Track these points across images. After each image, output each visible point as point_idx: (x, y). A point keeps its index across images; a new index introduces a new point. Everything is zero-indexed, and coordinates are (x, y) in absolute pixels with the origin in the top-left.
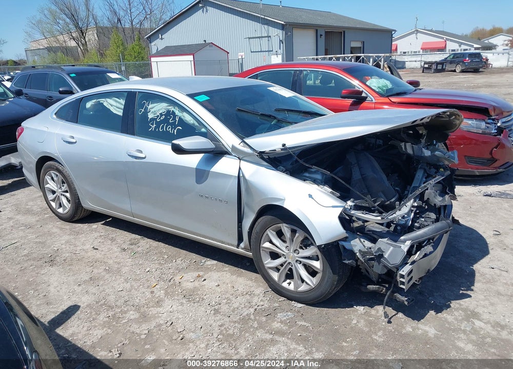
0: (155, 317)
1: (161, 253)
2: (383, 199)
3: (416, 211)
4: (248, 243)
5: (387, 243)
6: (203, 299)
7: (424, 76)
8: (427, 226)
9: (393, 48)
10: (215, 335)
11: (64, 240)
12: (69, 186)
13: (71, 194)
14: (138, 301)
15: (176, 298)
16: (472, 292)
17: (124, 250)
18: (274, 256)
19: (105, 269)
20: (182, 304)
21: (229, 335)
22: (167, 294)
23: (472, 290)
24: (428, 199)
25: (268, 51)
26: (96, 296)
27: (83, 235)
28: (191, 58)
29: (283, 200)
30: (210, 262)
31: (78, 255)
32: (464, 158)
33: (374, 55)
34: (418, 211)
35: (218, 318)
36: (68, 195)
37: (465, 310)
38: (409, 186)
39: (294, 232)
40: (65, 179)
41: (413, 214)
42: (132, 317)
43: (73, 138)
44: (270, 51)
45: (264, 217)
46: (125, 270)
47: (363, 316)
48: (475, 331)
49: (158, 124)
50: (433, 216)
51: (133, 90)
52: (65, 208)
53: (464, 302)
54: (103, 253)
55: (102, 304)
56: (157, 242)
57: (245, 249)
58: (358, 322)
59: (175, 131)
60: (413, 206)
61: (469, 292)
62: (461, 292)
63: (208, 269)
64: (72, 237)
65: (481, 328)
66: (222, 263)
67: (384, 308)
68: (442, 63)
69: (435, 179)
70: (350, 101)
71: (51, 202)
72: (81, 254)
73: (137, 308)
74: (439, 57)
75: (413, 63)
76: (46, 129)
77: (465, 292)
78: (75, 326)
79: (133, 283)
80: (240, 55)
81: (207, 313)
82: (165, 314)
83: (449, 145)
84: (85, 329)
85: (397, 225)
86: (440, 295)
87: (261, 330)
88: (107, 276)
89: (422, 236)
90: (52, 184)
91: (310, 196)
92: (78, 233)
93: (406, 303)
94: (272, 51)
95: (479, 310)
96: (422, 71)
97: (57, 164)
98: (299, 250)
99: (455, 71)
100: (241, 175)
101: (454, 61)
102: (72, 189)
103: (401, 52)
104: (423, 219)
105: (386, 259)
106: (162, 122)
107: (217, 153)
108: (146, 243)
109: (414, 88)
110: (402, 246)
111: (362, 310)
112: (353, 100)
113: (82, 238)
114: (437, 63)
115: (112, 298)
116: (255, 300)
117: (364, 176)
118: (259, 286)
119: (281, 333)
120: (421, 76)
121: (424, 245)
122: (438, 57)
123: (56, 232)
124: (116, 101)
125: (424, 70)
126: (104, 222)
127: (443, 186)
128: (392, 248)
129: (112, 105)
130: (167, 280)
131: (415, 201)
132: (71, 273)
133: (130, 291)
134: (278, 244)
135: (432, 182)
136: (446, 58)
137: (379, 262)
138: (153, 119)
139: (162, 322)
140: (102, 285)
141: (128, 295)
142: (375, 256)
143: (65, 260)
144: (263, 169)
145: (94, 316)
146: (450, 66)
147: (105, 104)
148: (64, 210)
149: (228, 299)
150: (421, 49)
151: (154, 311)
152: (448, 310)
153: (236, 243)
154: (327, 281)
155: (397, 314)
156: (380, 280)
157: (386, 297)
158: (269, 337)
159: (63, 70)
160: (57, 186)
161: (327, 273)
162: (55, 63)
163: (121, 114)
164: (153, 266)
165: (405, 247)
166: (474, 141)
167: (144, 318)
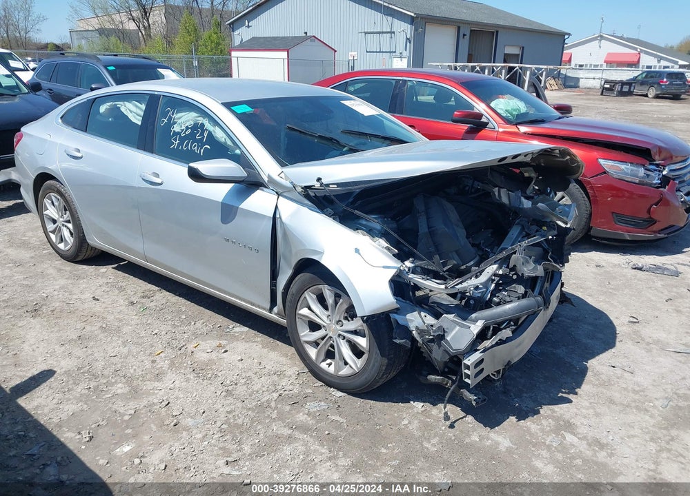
0: (148, 393)
1: (179, 312)
2: (455, 262)
3: (499, 280)
4: (281, 306)
5: (453, 321)
6: (216, 376)
7: (603, 101)
8: (508, 302)
9: (565, 58)
10: (219, 424)
11: (58, 285)
12: (72, 214)
13: (74, 225)
14: (132, 371)
15: (182, 371)
16: (575, 396)
17: (132, 303)
18: (314, 327)
19: (101, 327)
20: (188, 380)
21: (237, 426)
22: (172, 365)
23: (576, 394)
24: (515, 266)
25: (390, 52)
26: (81, 360)
27: (85, 280)
28: (284, 55)
29: (321, 253)
30: (241, 329)
31: (72, 305)
32: (611, 214)
33: (533, 67)
34: (501, 282)
35: (228, 402)
36: (70, 226)
37: (557, 419)
38: (496, 247)
39: (337, 296)
40: (68, 207)
41: (493, 285)
42: (119, 391)
43: (78, 151)
44: (392, 52)
45: (302, 274)
46: (126, 329)
47: (419, 416)
48: (563, 448)
49: (182, 140)
50: (521, 289)
51: (156, 93)
52: (67, 243)
53: (560, 409)
54: (104, 305)
55: (85, 371)
56: (177, 297)
57: (277, 314)
58: (409, 423)
59: (202, 151)
60: (495, 275)
61: (571, 396)
62: (560, 395)
63: (235, 338)
64: (70, 281)
65: (573, 445)
66: (254, 332)
67: (445, 407)
68: (629, 83)
69: (529, 240)
70: (466, 127)
71: (50, 234)
72: (76, 304)
73: (129, 380)
74: (628, 75)
75: (591, 80)
76: (48, 137)
77: (564, 395)
78: (43, 396)
79: (133, 348)
80: (351, 55)
81: (217, 394)
82: (163, 390)
83: (593, 196)
84: (55, 401)
85: (470, 298)
86: (531, 397)
87: (280, 422)
88: (102, 336)
89: (500, 316)
90: (52, 211)
91: (357, 251)
92: (79, 277)
93: (474, 403)
94: (395, 52)
95: (577, 421)
96: (600, 92)
97: (58, 185)
98: (343, 321)
99: (646, 96)
100: (278, 216)
101: (645, 81)
102: (75, 220)
103: (576, 65)
104: (506, 293)
105: (447, 342)
106: (187, 137)
107: (251, 184)
108: (163, 297)
109: (561, 115)
110: (472, 326)
111: (420, 407)
112: (469, 125)
113: (83, 284)
114: (623, 83)
115: (99, 365)
116: (284, 382)
117: (433, 229)
118: (295, 365)
119: (304, 429)
120: (598, 99)
121: (502, 327)
122: (625, 75)
123: (52, 274)
124: (137, 106)
125: (604, 91)
126: (116, 265)
127: (544, 249)
128: (458, 328)
129: (131, 112)
130: (177, 347)
131: (500, 268)
132: (56, 329)
133: (126, 357)
134: (318, 312)
135: (525, 243)
136: (636, 77)
137: (440, 346)
138: (176, 134)
139: (155, 401)
140: (92, 347)
141: (122, 362)
142: (433, 336)
143: (52, 311)
144: (306, 209)
145: (70, 386)
146: (641, 88)
147: (123, 109)
148: (66, 246)
149: (249, 378)
150: (605, 62)
151: (149, 385)
152: (535, 417)
153: (268, 306)
154: (374, 365)
155: (465, 417)
156: (446, 370)
157: (449, 393)
158: (286, 432)
159: (99, 60)
160: (58, 214)
161: (374, 353)
162: (107, 50)
163: (139, 123)
164: (163, 328)
165: (476, 328)
166: (627, 194)
167: (135, 393)
